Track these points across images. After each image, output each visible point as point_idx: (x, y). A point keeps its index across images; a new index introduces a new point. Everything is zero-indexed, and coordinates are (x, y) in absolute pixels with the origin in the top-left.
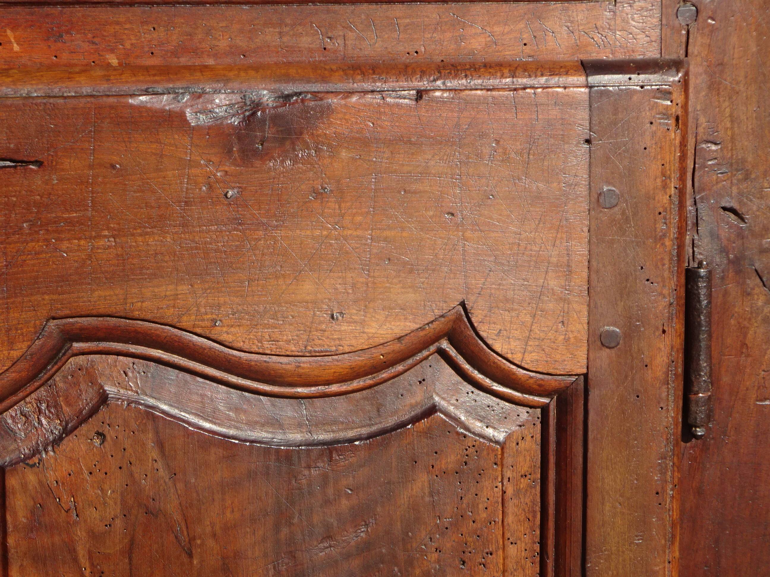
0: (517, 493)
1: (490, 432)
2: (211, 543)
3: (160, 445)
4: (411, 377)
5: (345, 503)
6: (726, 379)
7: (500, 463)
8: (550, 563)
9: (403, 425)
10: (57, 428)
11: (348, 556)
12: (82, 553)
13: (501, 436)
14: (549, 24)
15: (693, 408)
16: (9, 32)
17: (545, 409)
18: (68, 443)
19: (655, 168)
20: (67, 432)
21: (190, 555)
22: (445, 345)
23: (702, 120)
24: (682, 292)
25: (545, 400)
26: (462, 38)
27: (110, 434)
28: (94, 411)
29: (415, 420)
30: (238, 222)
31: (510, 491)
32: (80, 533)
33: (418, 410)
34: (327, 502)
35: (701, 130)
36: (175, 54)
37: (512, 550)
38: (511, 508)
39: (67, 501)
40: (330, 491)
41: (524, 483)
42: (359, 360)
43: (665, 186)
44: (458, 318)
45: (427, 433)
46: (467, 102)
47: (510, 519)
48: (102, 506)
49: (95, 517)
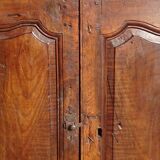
2: (149, 62)
3: (142, 44)
10: (124, 41)
12: (127, 62)
18: (126, 44)
20: (126, 42)
21: (146, 64)
28: (131, 38)
32: (127, 59)
39: (125, 53)
48: (131, 55)
49: (130, 57)
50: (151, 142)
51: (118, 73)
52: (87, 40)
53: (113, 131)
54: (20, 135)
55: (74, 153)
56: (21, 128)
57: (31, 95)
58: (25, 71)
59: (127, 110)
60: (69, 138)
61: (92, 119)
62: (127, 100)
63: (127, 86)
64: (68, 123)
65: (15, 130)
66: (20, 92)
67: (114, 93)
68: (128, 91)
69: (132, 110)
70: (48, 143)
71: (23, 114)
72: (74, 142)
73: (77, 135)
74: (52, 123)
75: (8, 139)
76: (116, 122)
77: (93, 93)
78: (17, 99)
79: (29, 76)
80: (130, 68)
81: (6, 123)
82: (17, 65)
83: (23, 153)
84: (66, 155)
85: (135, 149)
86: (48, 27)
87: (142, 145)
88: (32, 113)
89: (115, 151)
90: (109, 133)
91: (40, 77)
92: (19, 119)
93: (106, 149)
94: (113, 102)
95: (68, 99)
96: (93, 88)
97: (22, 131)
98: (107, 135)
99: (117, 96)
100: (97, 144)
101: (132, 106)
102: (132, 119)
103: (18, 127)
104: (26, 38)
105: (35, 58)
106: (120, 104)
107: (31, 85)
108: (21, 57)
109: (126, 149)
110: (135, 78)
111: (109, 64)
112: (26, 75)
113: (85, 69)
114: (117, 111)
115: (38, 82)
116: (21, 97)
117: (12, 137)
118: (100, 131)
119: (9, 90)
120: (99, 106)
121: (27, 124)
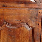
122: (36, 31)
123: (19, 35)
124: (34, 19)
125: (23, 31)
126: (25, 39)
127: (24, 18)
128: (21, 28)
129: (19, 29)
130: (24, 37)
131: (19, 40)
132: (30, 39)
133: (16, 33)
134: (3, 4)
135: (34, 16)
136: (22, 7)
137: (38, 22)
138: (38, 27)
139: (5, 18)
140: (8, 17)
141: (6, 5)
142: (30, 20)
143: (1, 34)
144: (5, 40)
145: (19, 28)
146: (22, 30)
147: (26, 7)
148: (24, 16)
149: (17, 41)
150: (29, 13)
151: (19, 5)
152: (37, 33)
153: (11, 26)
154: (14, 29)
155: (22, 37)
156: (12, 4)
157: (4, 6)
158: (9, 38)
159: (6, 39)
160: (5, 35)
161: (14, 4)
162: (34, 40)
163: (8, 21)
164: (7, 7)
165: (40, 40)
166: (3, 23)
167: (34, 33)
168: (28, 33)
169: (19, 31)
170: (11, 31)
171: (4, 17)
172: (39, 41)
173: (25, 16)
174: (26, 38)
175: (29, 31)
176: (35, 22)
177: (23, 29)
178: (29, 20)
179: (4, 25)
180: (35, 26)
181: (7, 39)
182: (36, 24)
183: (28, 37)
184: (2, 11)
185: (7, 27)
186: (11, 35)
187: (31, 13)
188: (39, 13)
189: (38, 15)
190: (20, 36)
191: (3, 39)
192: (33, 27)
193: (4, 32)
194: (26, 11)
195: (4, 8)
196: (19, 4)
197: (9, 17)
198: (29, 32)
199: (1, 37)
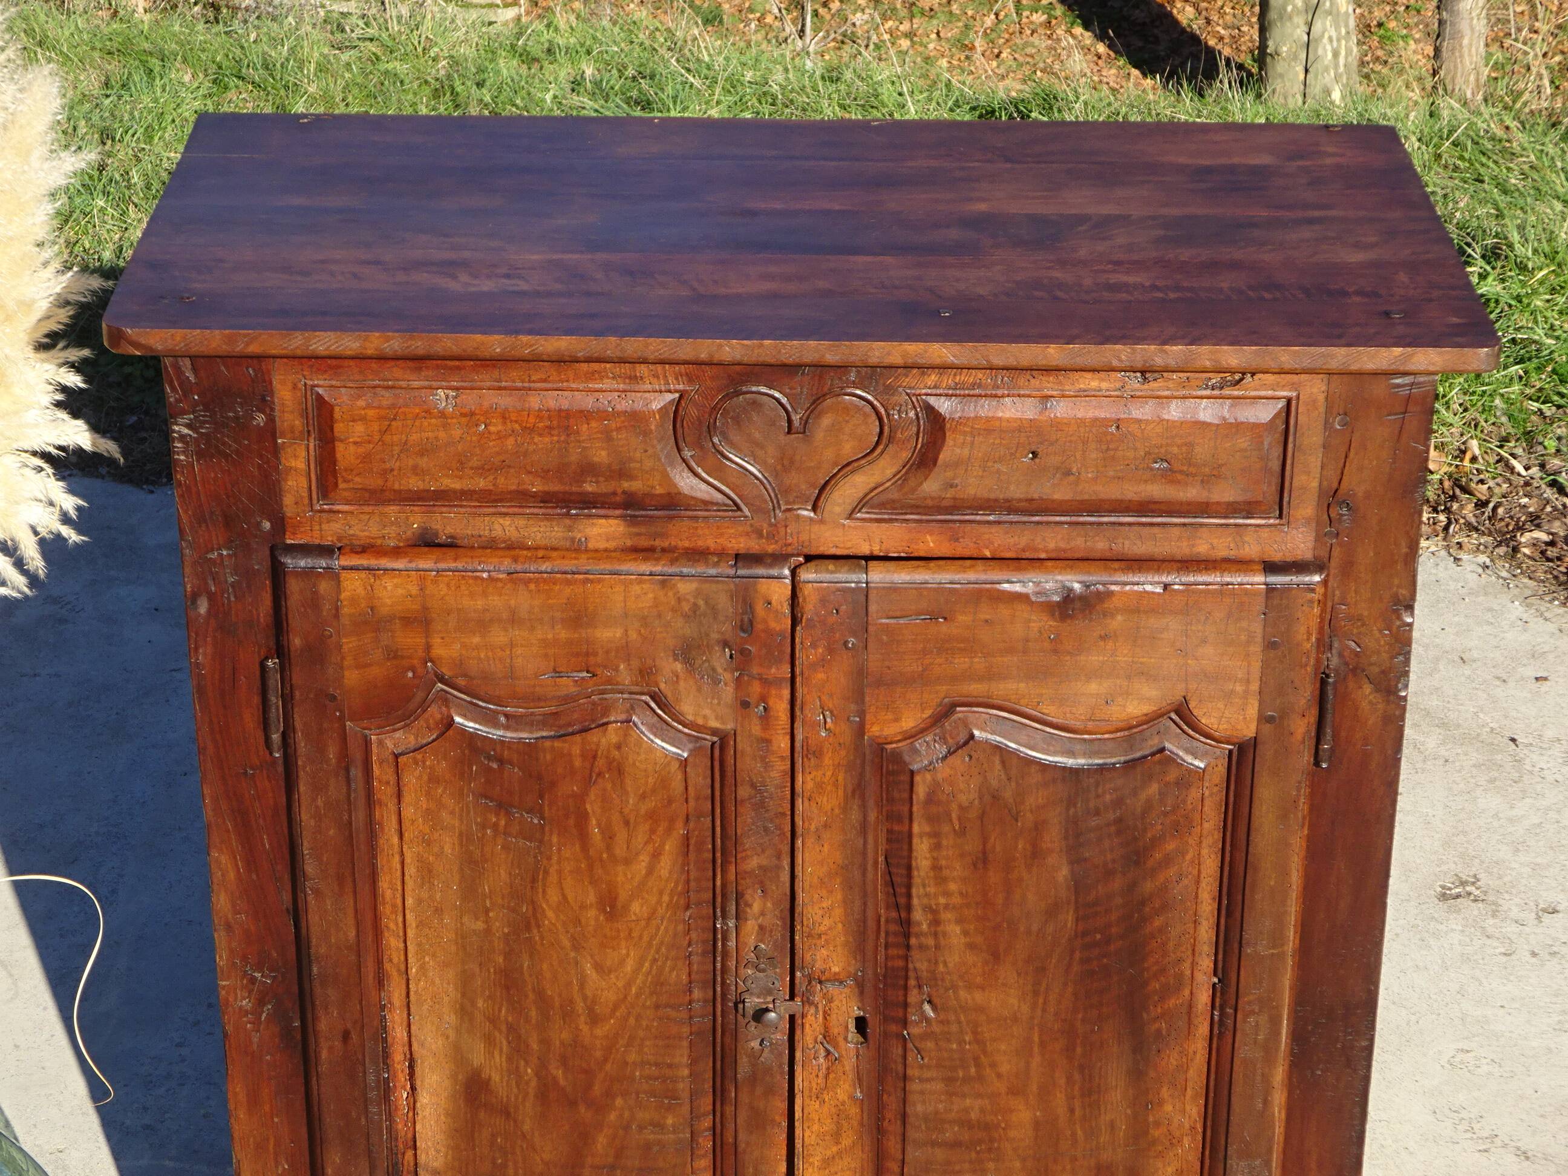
0: (1211, 795)
1: (1197, 763)
2: (1028, 815)
3: (1003, 762)
4: (1154, 730)
5: (1108, 797)
6: (1343, 734)
7: (1202, 779)
8: (1228, 834)
9: (1145, 757)
10: (944, 750)
11: (1108, 825)
12: (954, 816)
13: (1202, 765)
14: (1247, 539)
15: (1321, 753)
16: (928, 537)
17: (1230, 751)
18: (951, 760)
19: (1303, 629)
20: (950, 753)
21: (1017, 820)
22: (1174, 716)
23: (1337, 592)
24: (1318, 692)
25: (1230, 747)
26: (1193, 546)
27: (975, 755)
28: (966, 743)
29: (1153, 754)
30: (1055, 651)
31: (1207, 793)
32: (954, 806)
33: (1155, 749)
34: (1098, 796)
35: (1336, 598)
36: (1024, 550)
37: (1206, 825)
38: (1207, 802)
39: (948, 789)
40: (1100, 791)
41: (1215, 789)
42: (1121, 725)
43: (1308, 639)
44: (1181, 705)
45: (1160, 762)
46: (1193, 592)
47: (1206, 809)
48: (967, 793)
49: (963, 799)
50: (1036, 1061)
51: (922, 848)
52: (818, 754)
53: (905, 1023)
54: (585, 1028)
55: (770, 1091)
56: (591, 1011)
57: (626, 908)
58: (609, 837)
59: (953, 959)
60: (755, 1044)
61: (832, 989)
62: (954, 930)
63: (953, 887)
64: (753, 1002)
65: (568, 1014)
66: (591, 898)
67: (909, 908)
68: (957, 900)
69: (971, 958)
70: (682, 1057)
71: (598, 967)
72: (773, 1059)
73: (781, 1037)
74: (697, 994)
75: (545, 1042)
76: (913, 997)
77: (838, 912)
78: (577, 922)
79: (620, 851)
80: (962, 832)
81: (540, 994)
82: (582, 818)
83: (597, 1089)
84: (744, 1098)
85: (980, 1078)
86: (688, 709)
87: (1004, 1068)
88: (629, 966)
89: (914, 1086)
90: (893, 1028)
91: (656, 855)
92: (582, 986)
93: (881, 1080)
94: (907, 936)
95: (751, 927)
96: (839, 896)
97: (594, 1019)
98: (886, 1035)
99: (918, 915)
100: (849, 1064)
101: (971, 946)
102: (970, 987)
103: (580, 1006)
104: (612, 734)
105: (643, 797)
106: (931, 942)
107: (626, 878)
108: (592, 795)
109: (949, 1080)
110: (982, 861)
111: (892, 817)
112: (609, 848)
113: (810, 841)
114: (920, 963)
115: (650, 871)
116: (592, 914)
117: (560, 1035)
118: (861, 1024)
119: (553, 896)
120: (859, 946)
121: (609, 996)
122: (748, 764)
123: (581, 798)
124: (720, 660)
125: (618, 770)
126: (640, 838)
127: (625, 651)
128: (594, 737)
129: (576, 750)
130: (627, 823)
131: (585, 848)
132: (687, 838)
133: (553, 784)
134: (416, 521)
135: (715, 636)
136: (602, 545)
137: (756, 688)
138: (756, 729)
139: (438, 651)
140: (464, 646)
141: (449, 530)
142: (678, 666)
143: (408, 797)
144: (448, 849)
145: (578, 738)
146: (610, 762)
147: (644, 543)
148: (619, 633)
149: (567, 853)
150: (674, 610)
151: (570, 529)
152: (753, 785)
153: (503, 719)
154: (530, 750)
155: (616, 817)
156: (507, 522)
157: (427, 542)
158: (483, 826)
159: (449, 845)
160: (449, 802)
161: (521, 522)
162: (730, 845)
163: (465, 675)
164: (452, 545)
165: (786, 848)
166: (420, 695)
167: (730, 780)
168: (664, 782)
169: (578, 763)
170: (501, 761)
171: (428, 647)
172: (779, 857)
173: (633, 635)
174: (653, 831)
175: (675, 766)
176: (728, 692)
177: (618, 747)
178: (670, 667)
179: (435, 712)
180: (730, 726)
181: (465, 838)
182: (745, 705)
183: (672, 820)
184: (414, 590)
185: (463, 731)
186: (503, 806)
187: (686, 607)
188: (760, 609)
189: (759, 626)
190: (592, 806)
191: (429, 843)
192: (714, 732)
193: (434, 779)
194: (636, 589)
195: (426, 562)
196: (567, 522)
197: (477, 648)
198: (680, 776)
199: (406, 824)
